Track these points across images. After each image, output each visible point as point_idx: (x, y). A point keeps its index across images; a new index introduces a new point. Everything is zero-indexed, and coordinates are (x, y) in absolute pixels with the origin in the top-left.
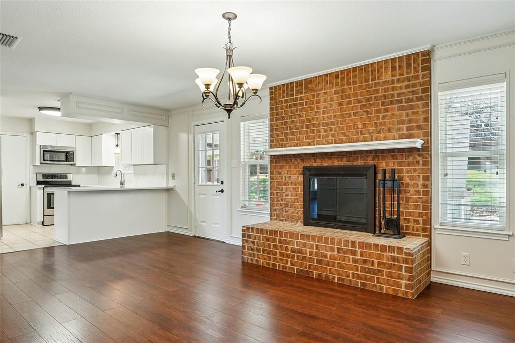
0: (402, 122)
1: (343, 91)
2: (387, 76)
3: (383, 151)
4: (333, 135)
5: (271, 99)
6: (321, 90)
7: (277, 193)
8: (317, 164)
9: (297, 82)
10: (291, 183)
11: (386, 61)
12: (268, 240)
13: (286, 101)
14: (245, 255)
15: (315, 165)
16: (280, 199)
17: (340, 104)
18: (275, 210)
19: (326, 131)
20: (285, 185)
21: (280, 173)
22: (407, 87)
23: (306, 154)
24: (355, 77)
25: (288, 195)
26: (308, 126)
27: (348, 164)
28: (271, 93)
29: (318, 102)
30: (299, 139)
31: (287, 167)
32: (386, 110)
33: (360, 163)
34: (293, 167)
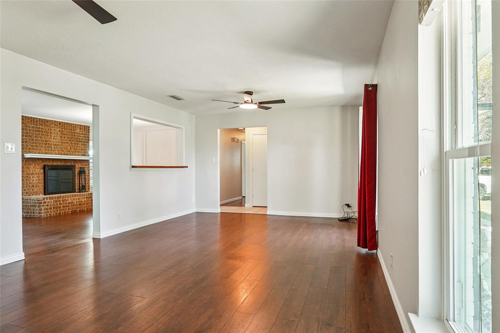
0: (82, 150)
1: (62, 131)
2: (78, 131)
3: (76, 160)
4: (58, 151)
5: (23, 123)
6: (52, 127)
7: (26, 180)
8: (50, 163)
9: (40, 119)
10: (36, 173)
11: (78, 125)
12: (56, 202)
13: (33, 127)
14: (42, 213)
15: (49, 164)
16: (29, 183)
17: (61, 137)
18: (25, 190)
19: (54, 148)
20: (32, 175)
21: (28, 168)
22: (84, 137)
23: (44, 159)
24: (67, 127)
25: (34, 181)
26: (45, 144)
27: (64, 164)
28: (23, 119)
29: (51, 133)
30: (40, 150)
31: (33, 165)
32: (78, 144)
33: (69, 164)
34: (37, 165)
